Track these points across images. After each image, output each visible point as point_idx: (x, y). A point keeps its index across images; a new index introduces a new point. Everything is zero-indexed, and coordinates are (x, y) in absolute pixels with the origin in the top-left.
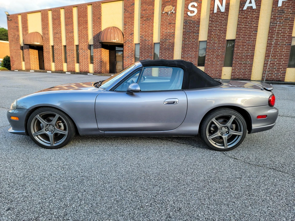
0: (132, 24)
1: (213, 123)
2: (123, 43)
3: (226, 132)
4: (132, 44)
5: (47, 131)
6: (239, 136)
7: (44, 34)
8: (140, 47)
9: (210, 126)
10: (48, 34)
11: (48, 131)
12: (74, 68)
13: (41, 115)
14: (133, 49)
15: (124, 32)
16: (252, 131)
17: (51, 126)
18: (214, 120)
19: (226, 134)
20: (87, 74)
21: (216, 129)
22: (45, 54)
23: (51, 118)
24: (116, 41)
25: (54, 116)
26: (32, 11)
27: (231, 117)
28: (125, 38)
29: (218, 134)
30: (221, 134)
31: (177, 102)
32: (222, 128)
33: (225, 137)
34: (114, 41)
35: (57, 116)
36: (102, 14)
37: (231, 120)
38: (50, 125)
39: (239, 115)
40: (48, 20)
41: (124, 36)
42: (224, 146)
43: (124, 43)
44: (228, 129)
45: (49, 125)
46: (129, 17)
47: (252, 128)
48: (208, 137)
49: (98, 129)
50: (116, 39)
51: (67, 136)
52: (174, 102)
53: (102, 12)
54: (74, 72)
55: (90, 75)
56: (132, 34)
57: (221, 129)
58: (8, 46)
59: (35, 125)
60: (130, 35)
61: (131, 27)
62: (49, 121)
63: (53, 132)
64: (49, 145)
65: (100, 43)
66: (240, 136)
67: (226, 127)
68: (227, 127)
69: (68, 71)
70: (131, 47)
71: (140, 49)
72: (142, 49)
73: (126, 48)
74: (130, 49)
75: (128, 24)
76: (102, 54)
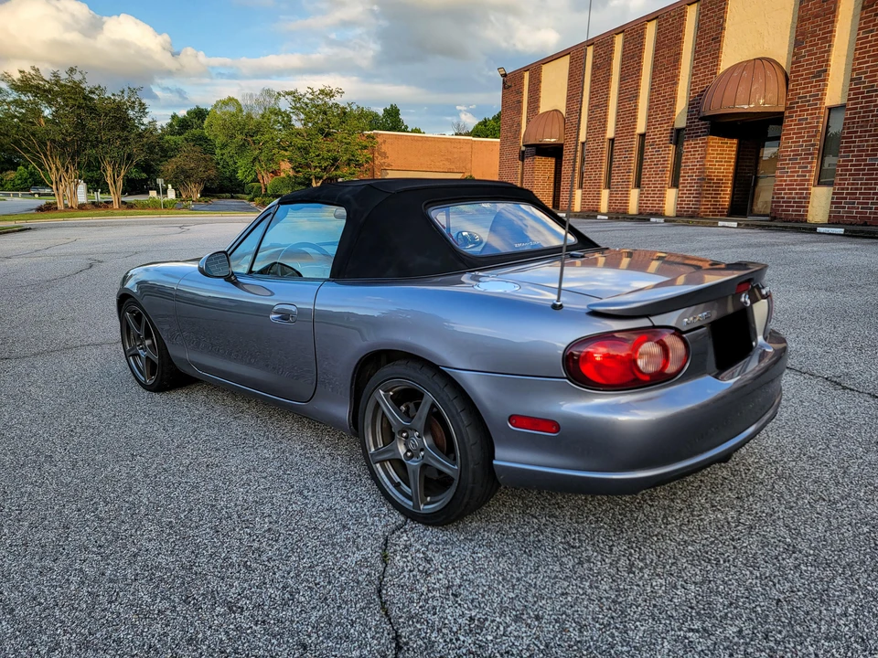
0: (827, 38)
2: (782, 110)
4: (816, 109)
8: (846, 119)
14: (817, 126)
15: (792, 73)
20: (649, 220)
24: (752, 106)
28: (793, 90)
34: (746, 107)
36: (728, 24)
41: (791, 87)
43: (786, 108)
50: (761, 99)
55: (656, 223)
56: (821, 74)
60: (814, 77)
61: (821, 49)
65: (705, 120)
70: (810, 123)
71: (845, 124)
72: (854, 123)
73: (791, 125)
74: (806, 128)
75: (810, 41)
76: (709, 154)
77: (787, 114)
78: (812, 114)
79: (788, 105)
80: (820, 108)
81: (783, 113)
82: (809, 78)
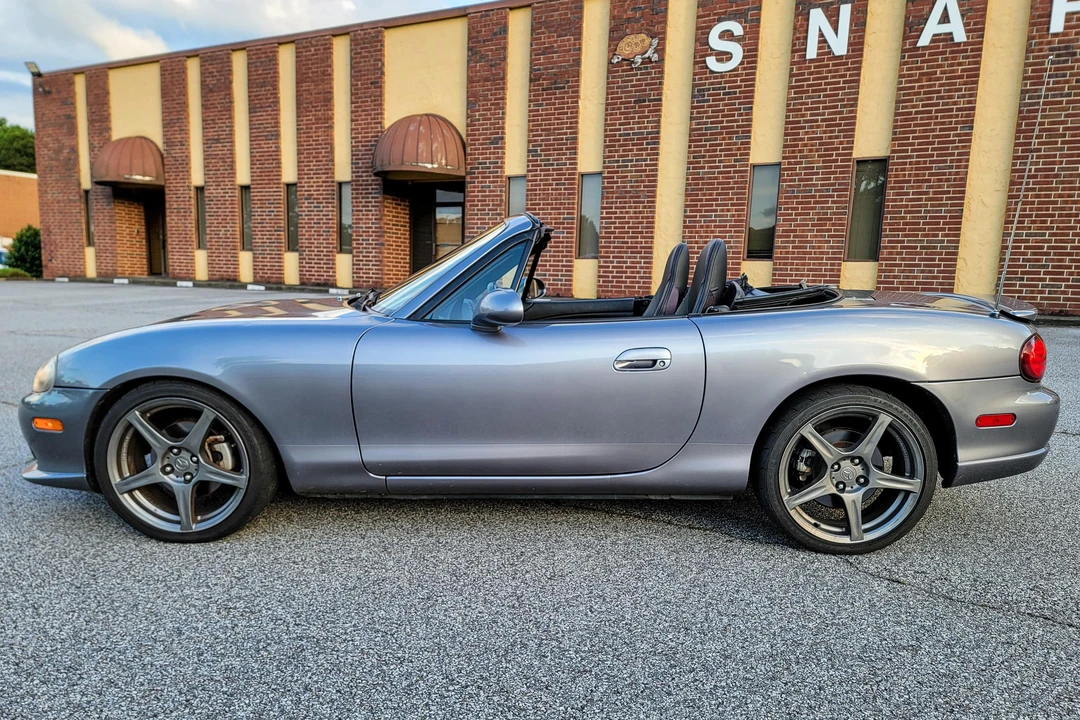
0: (500, 104)
1: (804, 443)
2: (463, 174)
3: (857, 480)
4: (498, 177)
5: (167, 473)
6: (908, 493)
7: (168, 142)
8: (528, 190)
9: (795, 457)
10: (184, 143)
11: (172, 476)
12: (281, 269)
13: (148, 411)
14: (501, 196)
15: (468, 135)
16: (958, 477)
17: (184, 454)
18: (808, 432)
19: (856, 486)
21: (818, 466)
22: (172, 220)
23: (182, 425)
24: (435, 166)
25: (194, 415)
26: (127, 61)
27: (875, 418)
28: (471, 154)
29: (825, 487)
30: (837, 486)
31: (667, 362)
32: (842, 463)
33: (853, 498)
34: (429, 166)
35: (209, 415)
36: (387, 69)
37: (877, 432)
38: (180, 449)
39: (906, 413)
40: (184, 92)
41: (468, 150)
42: (848, 532)
43: (467, 173)
44: (866, 468)
45: (175, 451)
46: (487, 80)
47: (959, 464)
48: (786, 498)
49: (364, 467)
50: (435, 161)
51: (242, 492)
52: (655, 361)
53: (387, 60)
54: (277, 283)
55: (337, 294)
56: (498, 141)
57: (836, 467)
58: (35, 188)
59: (124, 450)
60: (491, 143)
61: (495, 114)
62: (177, 434)
63: (192, 478)
64: (176, 529)
65: (376, 174)
66: (911, 495)
67: (857, 461)
68: (860, 458)
69: (256, 282)
70: (493, 191)
71: (527, 195)
72: (535, 195)
73: (474, 192)
74: (489, 196)
75: (483, 105)
76: (385, 215)
77: (468, 179)
78: (493, 182)
79: (468, 170)
80: (501, 177)
81: (464, 177)
82: (486, 144)
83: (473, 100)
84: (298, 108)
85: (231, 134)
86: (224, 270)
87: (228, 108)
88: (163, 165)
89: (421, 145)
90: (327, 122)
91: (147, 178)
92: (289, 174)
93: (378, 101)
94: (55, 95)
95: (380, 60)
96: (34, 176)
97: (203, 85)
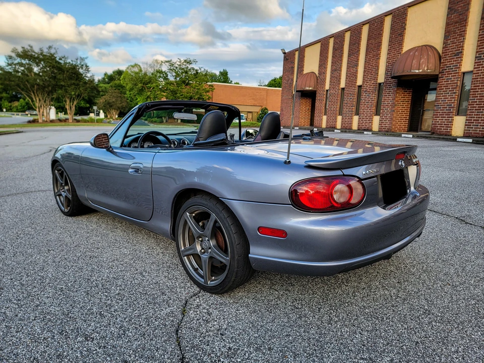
0: (462, 34)
2: (437, 73)
4: (456, 73)
7: (320, 73)
8: (473, 79)
10: (325, 73)
12: (351, 123)
14: (457, 83)
15: (443, 53)
20: (363, 133)
22: (317, 104)
24: (420, 71)
26: (311, 43)
28: (443, 63)
31: (142, 171)
34: (417, 71)
36: (407, 27)
40: (327, 53)
41: (442, 61)
43: (440, 73)
46: (456, 23)
50: (423, 67)
52: (139, 170)
53: (408, 22)
54: (349, 129)
55: (367, 134)
56: (459, 54)
60: (455, 56)
61: (459, 40)
70: (453, 81)
71: (472, 82)
72: (477, 81)
73: (442, 82)
74: (450, 84)
75: (453, 36)
76: (397, 97)
77: (440, 76)
78: (454, 76)
79: (441, 71)
80: (458, 73)
81: (438, 75)
82: (452, 56)
83: (448, 34)
84: (366, 52)
85: (341, 67)
86: (331, 124)
87: (341, 56)
88: (317, 82)
89: (414, 61)
90: (377, 56)
91: (311, 88)
92: (359, 82)
93: (401, 44)
94: (289, 60)
95: (404, 23)
96: (281, 89)
97: (334, 48)
